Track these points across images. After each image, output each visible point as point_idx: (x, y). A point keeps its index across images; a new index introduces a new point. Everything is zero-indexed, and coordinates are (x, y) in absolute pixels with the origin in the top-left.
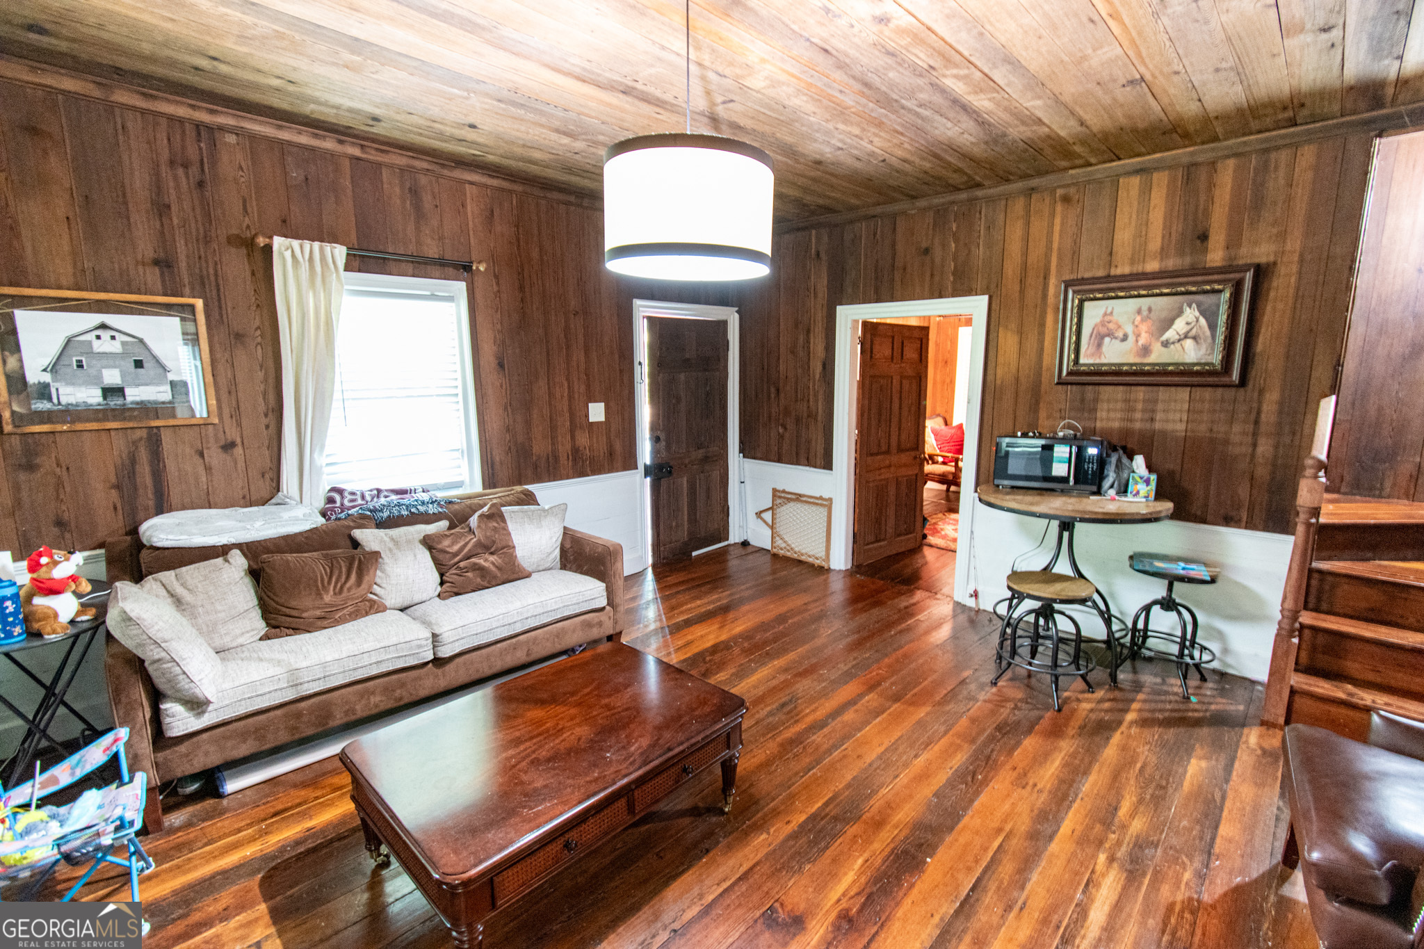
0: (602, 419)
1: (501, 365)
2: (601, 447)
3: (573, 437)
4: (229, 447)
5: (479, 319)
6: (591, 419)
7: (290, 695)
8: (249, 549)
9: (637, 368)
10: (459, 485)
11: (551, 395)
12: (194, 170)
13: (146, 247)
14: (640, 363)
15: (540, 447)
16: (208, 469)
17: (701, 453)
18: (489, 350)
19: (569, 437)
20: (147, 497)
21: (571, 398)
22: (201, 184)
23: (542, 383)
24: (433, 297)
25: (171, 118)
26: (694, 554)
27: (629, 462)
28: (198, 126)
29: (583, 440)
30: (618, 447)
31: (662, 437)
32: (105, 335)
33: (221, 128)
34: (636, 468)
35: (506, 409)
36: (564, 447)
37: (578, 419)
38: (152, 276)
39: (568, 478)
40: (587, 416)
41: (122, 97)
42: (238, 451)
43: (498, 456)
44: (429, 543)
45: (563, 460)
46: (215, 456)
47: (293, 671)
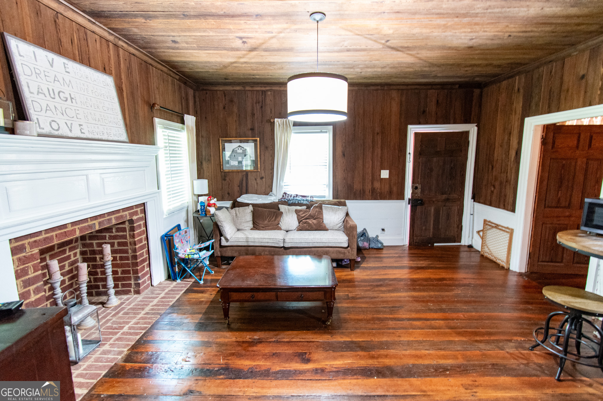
0: (387, 177)
1: (344, 155)
2: (386, 188)
3: (372, 183)
4: (262, 178)
5: (337, 138)
6: (382, 177)
7: (246, 244)
9: (408, 156)
10: (324, 197)
11: (364, 165)
12: (260, 104)
13: (249, 126)
14: (409, 153)
15: (357, 186)
16: (257, 184)
17: (444, 197)
18: (339, 150)
19: (370, 183)
20: (244, 190)
21: (373, 167)
22: (262, 107)
23: (361, 162)
24: (321, 132)
25: (257, 91)
26: (435, 244)
27: (400, 196)
28: (262, 91)
29: (377, 185)
30: (395, 189)
31: (419, 186)
32: (240, 148)
33: (267, 91)
34: (404, 199)
35: (344, 171)
36: (368, 187)
37: (376, 176)
38: (250, 133)
39: (369, 200)
40: (380, 175)
41: (248, 88)
42: (264, 179)
43: (340, 188)
45: (367, 192)
46: (259, 180)
47: (247, 238)
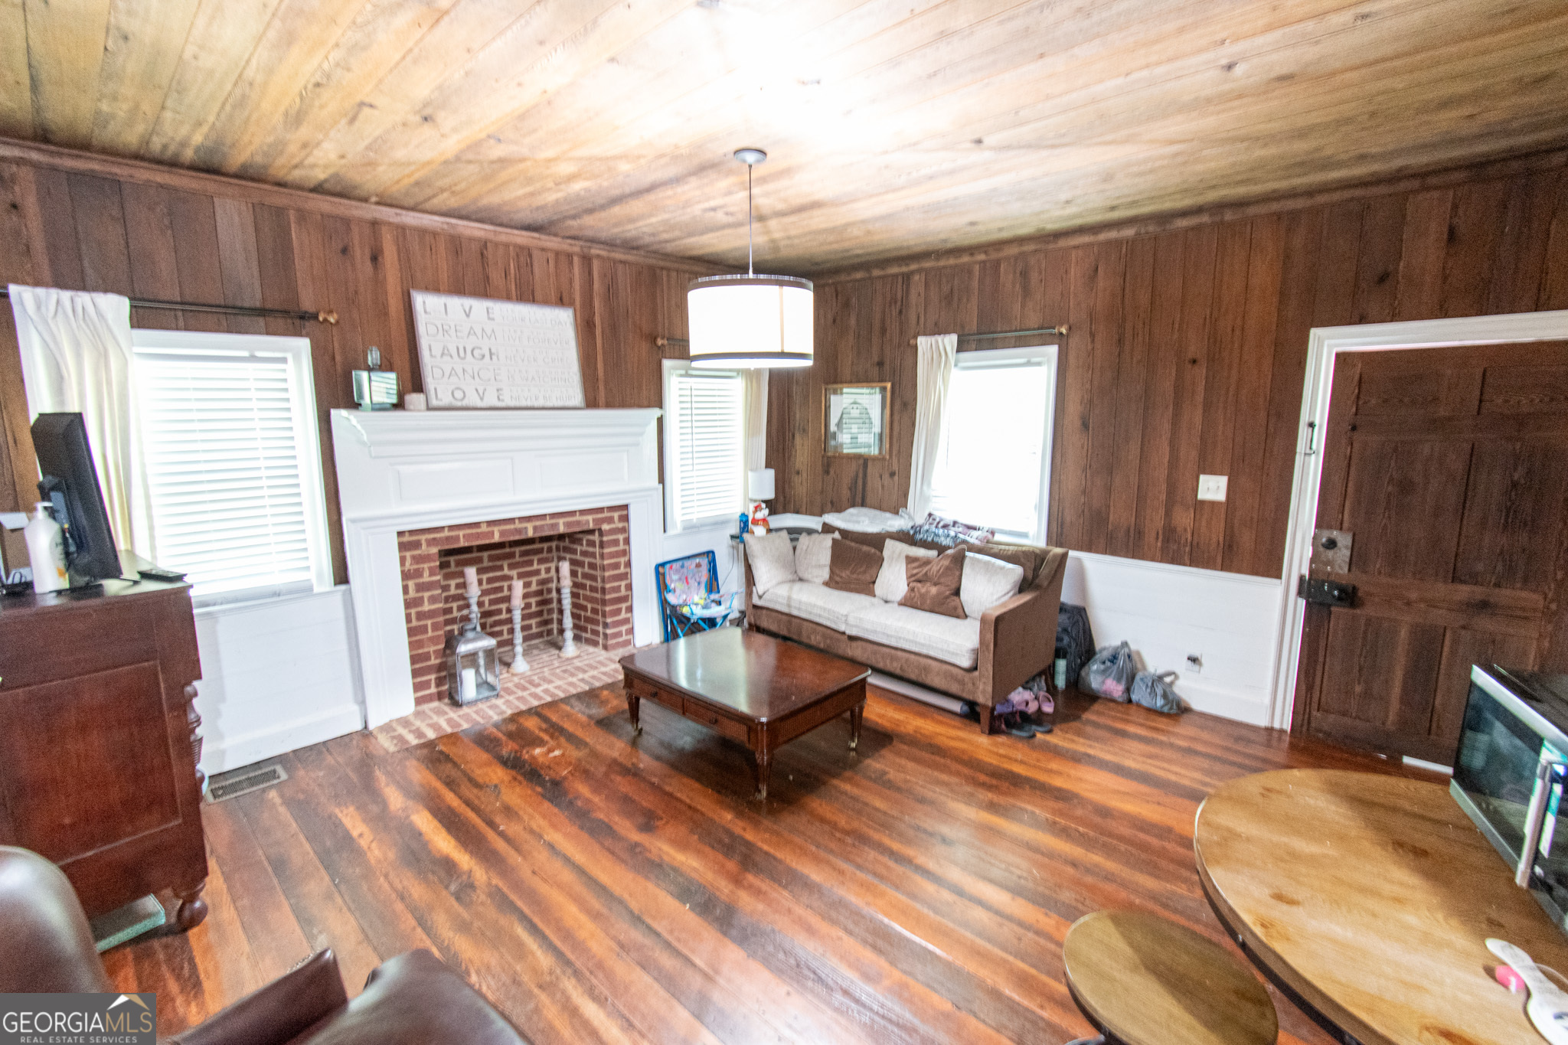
0: (1221, 496)
1: (1085, 425)
2: (1215, 533)
3: (1168, 514)
4: (892, 474)
5: (1070, 379)
6: (1200, 496)
7: (785, 609)
8: (845, 533)
9: (1303, 431)
11: (1143, 456)
12: (899, 303)
13: (876, 359)
14: (1311, 425)
15: (1120, 516)
16: (883, 486)
18: (1074, 409)
19: (1162, 512)
20: (859, 499)
21: (1173, 463)
22: (901, 312)
23: (1134, 449)
25: (895, 276)
26: (1407, 760)
27: (1268, 564)
28: (903, 274)
29: (1183, 519)
30: (1246, 539)
31: (1344, 540)
32: (855, 406)
33: (912, 273)
34: (1279, 577)
35: (1084, 470)
36: (1155, 521)
37: (1180, 492)
38: (876, 370)
39: (1153, 559)
40: (1195, 490)
41: (876, 273)
42: (896, 478)
43: (1069, 516)
44: (910, 560)
45: (1150, 537)
46: (886, 477)
47: (789, 598)
